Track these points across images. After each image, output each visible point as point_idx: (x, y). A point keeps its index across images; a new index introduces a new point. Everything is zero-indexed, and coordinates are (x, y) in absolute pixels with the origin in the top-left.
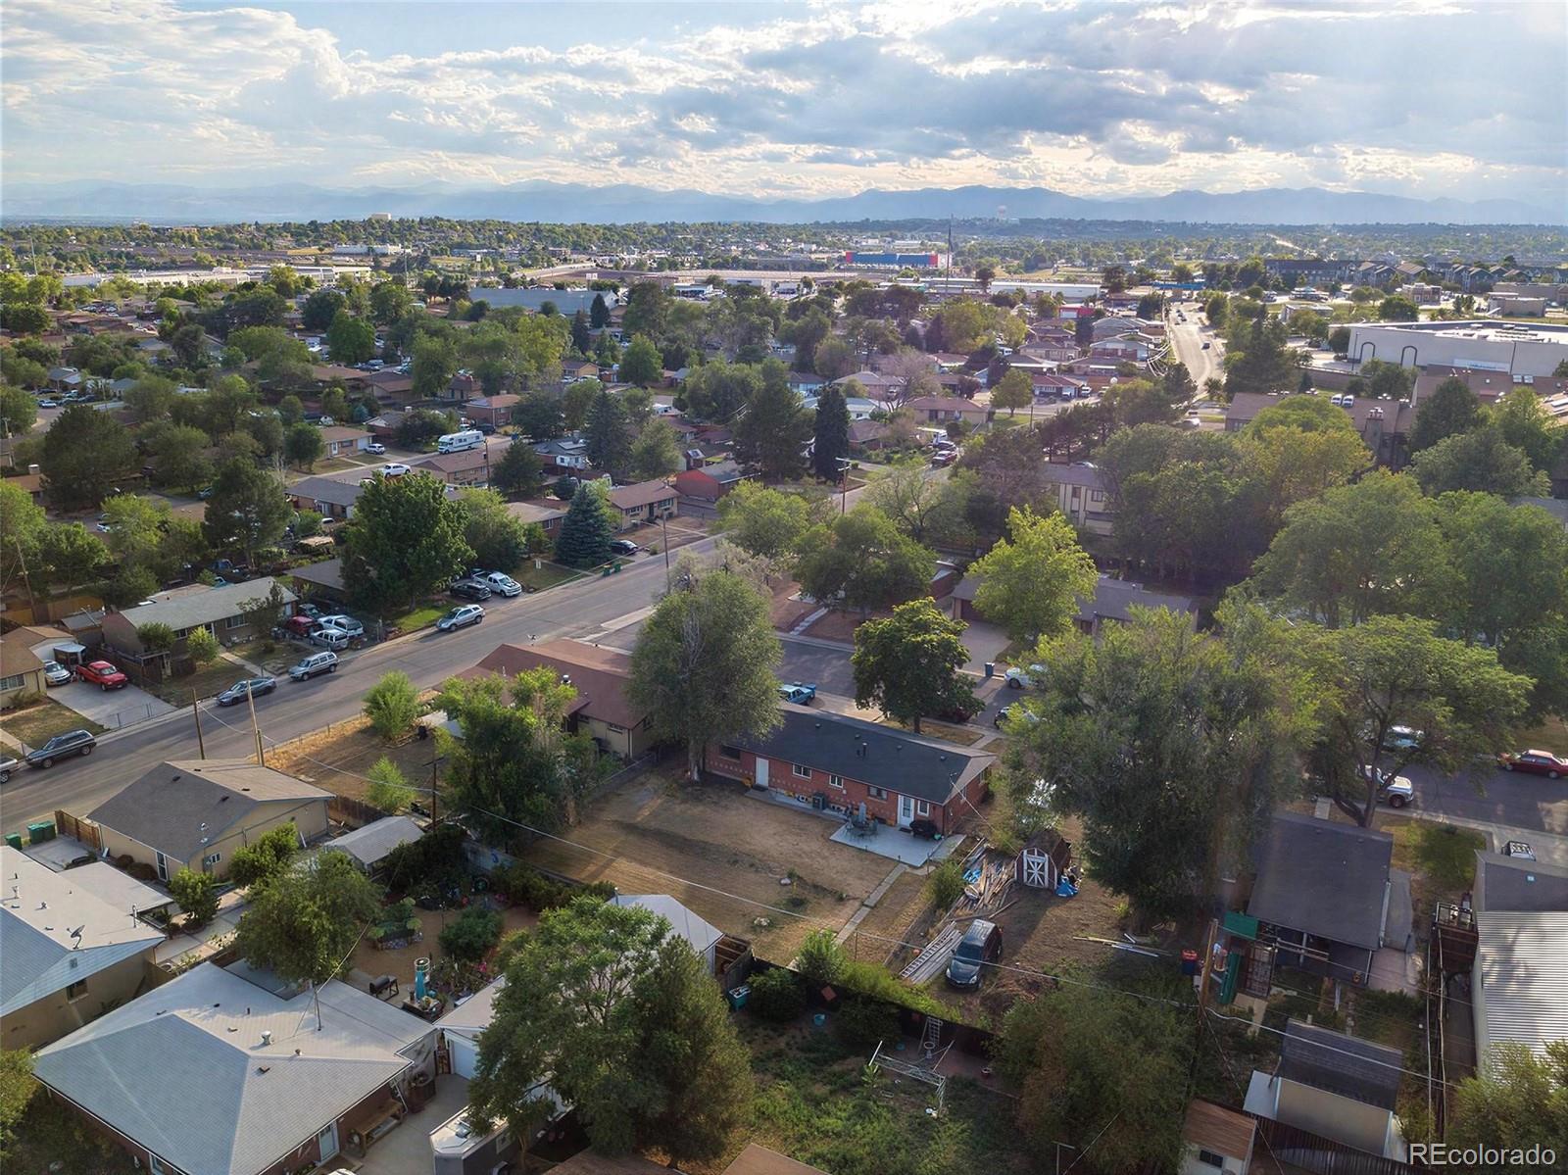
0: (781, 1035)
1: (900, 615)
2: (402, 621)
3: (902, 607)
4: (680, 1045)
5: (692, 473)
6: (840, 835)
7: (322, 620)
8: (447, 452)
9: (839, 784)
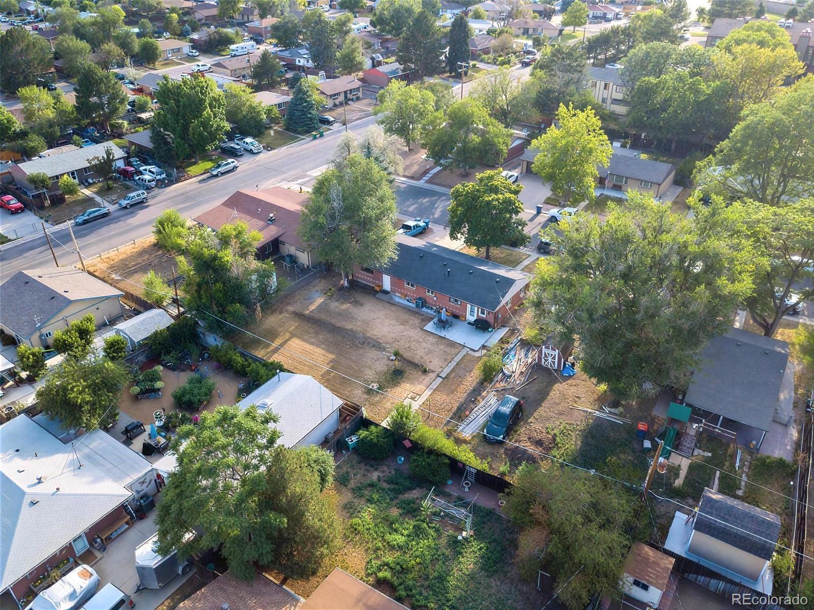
0: (376, 470)
1: (481, 180)
2: (188, 169)
3: (482, 175)
4: (280, 521)
5: (373, 70)
6: (430, 327)
7: (141, 169)
8: (235, 56)
9: (432, 293)
